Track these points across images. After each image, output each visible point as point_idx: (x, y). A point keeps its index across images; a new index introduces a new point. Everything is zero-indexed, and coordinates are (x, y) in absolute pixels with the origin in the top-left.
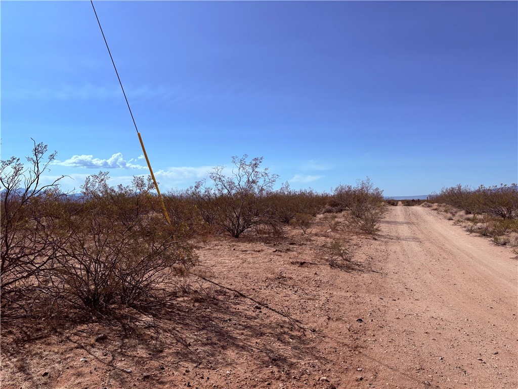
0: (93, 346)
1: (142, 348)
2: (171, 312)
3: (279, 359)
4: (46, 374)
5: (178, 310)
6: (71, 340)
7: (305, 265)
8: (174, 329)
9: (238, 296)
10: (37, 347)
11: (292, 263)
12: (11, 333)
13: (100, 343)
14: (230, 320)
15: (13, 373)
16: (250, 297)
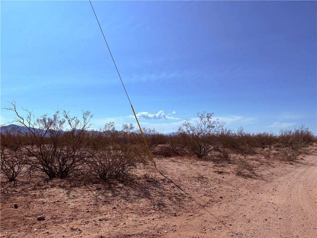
0: (94, 190)
1: (111, 193)
2: (133, 184)
3: (162, 204)
4: (74, 196)
5: (136, 184)
6: (88, 188)
7: (223, 173)
8: (129, 189)
9: (170, 182)
10: (76, 189)
11: (215, 172)
12: (71, 184)
13: (98, 190)
14: (155, 189)
15: (65, 194)
16: (175, 183)
